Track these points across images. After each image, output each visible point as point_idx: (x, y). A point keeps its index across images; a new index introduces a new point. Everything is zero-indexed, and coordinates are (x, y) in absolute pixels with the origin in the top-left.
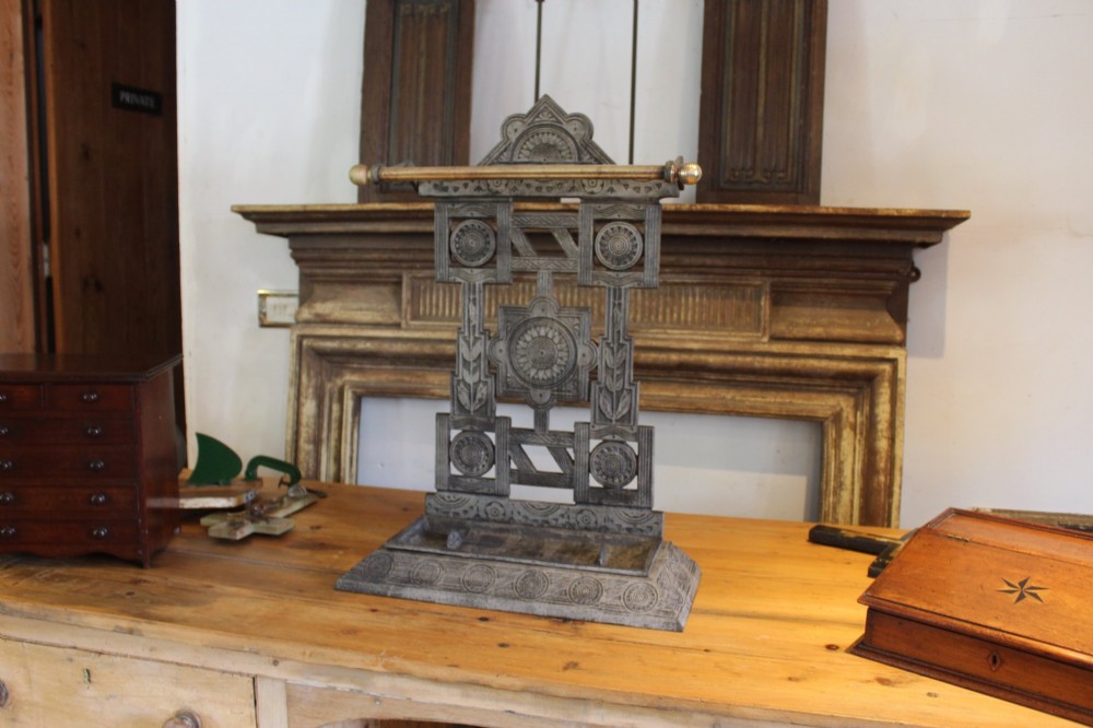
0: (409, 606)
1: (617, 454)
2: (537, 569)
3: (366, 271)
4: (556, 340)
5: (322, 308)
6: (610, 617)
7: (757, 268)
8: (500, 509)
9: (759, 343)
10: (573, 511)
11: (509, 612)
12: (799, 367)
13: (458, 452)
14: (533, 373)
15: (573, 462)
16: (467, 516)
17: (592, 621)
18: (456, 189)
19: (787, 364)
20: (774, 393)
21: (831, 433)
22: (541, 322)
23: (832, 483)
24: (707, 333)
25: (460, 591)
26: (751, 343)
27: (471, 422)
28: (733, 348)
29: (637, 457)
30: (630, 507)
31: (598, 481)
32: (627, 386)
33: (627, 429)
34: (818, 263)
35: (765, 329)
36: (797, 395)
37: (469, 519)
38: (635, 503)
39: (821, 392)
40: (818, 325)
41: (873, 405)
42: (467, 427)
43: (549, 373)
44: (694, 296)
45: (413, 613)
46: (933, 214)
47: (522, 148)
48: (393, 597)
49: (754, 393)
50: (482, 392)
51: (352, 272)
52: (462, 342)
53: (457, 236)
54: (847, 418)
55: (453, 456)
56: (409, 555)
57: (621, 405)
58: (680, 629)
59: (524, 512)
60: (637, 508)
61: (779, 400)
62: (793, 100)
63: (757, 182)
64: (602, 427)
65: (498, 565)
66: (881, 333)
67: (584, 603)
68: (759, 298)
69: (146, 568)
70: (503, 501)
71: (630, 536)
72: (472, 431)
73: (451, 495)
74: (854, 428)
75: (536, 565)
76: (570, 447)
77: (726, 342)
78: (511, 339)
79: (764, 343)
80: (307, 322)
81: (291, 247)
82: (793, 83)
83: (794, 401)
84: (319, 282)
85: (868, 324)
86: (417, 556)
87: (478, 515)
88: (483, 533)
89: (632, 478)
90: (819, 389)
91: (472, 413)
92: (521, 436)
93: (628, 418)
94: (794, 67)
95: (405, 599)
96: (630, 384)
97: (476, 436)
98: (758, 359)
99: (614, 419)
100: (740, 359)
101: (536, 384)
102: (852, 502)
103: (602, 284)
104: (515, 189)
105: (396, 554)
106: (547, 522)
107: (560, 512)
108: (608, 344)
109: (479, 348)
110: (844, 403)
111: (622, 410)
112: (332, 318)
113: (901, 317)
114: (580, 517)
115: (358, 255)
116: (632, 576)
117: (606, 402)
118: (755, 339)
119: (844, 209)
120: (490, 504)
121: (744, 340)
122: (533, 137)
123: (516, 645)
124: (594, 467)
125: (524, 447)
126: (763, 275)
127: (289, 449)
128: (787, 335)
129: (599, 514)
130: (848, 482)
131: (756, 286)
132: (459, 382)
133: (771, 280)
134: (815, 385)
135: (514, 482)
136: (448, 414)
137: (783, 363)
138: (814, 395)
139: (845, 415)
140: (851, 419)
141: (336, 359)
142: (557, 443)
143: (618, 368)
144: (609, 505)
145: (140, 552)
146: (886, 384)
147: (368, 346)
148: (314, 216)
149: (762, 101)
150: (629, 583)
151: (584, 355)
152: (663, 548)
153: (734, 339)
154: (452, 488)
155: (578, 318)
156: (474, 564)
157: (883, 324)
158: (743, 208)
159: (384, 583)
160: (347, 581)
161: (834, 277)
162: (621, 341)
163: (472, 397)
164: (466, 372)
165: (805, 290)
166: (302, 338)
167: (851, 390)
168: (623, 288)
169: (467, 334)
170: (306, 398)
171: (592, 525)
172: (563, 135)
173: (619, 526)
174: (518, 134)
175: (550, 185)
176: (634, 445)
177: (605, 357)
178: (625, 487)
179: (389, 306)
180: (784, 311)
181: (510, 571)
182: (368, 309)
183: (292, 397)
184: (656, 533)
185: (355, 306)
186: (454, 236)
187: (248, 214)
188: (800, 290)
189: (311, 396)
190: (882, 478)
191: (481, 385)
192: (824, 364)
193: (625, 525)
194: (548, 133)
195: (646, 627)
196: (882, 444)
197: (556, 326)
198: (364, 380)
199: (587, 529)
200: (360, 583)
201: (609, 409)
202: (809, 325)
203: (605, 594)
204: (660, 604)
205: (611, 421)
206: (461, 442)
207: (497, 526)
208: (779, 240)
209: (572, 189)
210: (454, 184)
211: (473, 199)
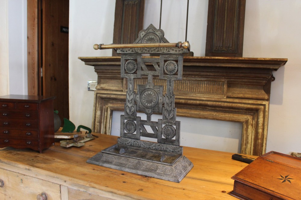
0: (104, 169)
1: (170, 129)
2: (141, 161)
3: (114, 76)
4: (153, 95)
5: (103, 86)
6: (159, 177)
7: (223, 76)
8: (137, 143)
9: (223, 98)
10: (157, 145)
11: (131, 173)
12: (235, 106)
13: (126, 126)
14: (146, 104)
15: (157, 130)
16: (128, 145)
17: (154, 177)
19: (231, 105)
20: (228, 114)
21: (245, 127)
22: (149, 90)
23: (245, 142)
24: (208, 95)
25: (119, 166)
26: (221, 99)
27: (130, 118)
28: (215, 100)
29: (175, 130)
30: (173, 145)
31: (164, 136)
32: (172, 109)
33: (173, 122)
34: (241, 75)
35: (225, 94)
36: (235, 114)
37: (129, 145)
38: (174, 144)
39: (242, 114)
40: (241, 94)
41: (258, 119)
42: (129, 119)
43: (151, 104)
44: (204, 84)
45: (104, 171)
46: (275, 60)
47: (144, 39)
48: (101, 166)
49: (222, 113)
50: (133, 109)
51: (111, 76)
52: (127, 95)
53: (127, 64)
54: (250, 122)
55: (125, 128)
56: (107, 154)
57: (171, 114)
58: (178, 182)
59: (144, 145)
60: (175, 145)
61: (229, 116)
62: (235, 26)
63: (223, 50)
64: (165, 121)
65: (130, 159)
66: (261, 97)
67: (152, 172)
68: (223, 85)
69: (40, 153)
70: (138, 141)
71: (173, 153)
72: (130, 120)
73: (124, 138)
74: (252, 125)
75: (141, 160)
76: (157, 126)
77: (213, 98)
78: (141, 94)
79: (225, 99)
80: (99, 89)
81: (95, 69)
82: (235, 21)
83: (234, 116)
84: (102, 78)
85: (257, 94)
86: (109, 155)
87: (131, 145)
88: (132, 150)
89: (174, 137)
90: (241, 113)
91: (130, 115)
92: (143, 123)
93: (173, 118)
94: (235, 16)
95: (104, 167)
96: (174, 108)
97: (131, 122)
98: (223, 103)
99: (169, 118)
100: (217, 103)
101: (147, 107)
102: (251, 148)
103: (166, 79)
104: (142, 51)
105: (104, 154)
106: (150, 148)
107: (153, 145)
108: (167, 96)
109: (132, 97)
110: (249, 118)
111: (171, 116)
112: (105, 88)
113: (268, 92)
114: (159, 147)
115: (112, 71)
116: (167, 165)
117: (167, 113)
118: (222, 97)
119: (247, 58)
120: (134, 142)
121: (219, 97)
122: (147, 36)
123: (128, 182)
124: (163, 132)
125: (144, 126)
126: (225, 78)
127: (93, 124)
128: (232, 96)
129: (164, 146)
130: (250, 141)
131: (223, 81)
132: (127, 106)
133: (227, 80)
134: (240, 112)
135: (141, 136)
136: (124, 115)
137: (230, 105)
138: (240, 115)
139: (249, 121)
140: (251, 123)
141: (106, 100)
142: (153, 125)
143: (170, 104)
144: (167, 144)
145: (39, 149)
146: (262, 112)
147: (114, 96)
148: (99, 60)
149: (225, 27)
150: (166, 167)
151: (161, 99)
152: (181, 157)
153: (216, 97)
154: (124, 136)
155: (159, 89)
156: (124, 158)
157: (262, 94)
158: (217, 58)
159: (99, 162)
160: (90, 161)
161: (246, 79)
162: (171, 96)
163: (130, 110)
164: (128, 104)
165: (238, 83)
166: (97, 94)
167: (251, 114)
168: (172, 80)
169: (129, 93)
170: (98, 110)
171: (162, 149)
172: (156, 35)
173: (170, 150)
174: (143, 35)
175: (152, 50)
176: (175, 127)
177: (167, 100)
178: (172, 139)
179: (120, 85)
180: (231, 89)
181: (133, 161)
182: (114, 86)
183: (94, 110)
184: (180, 153)
185: (111, 85)
186: (126, 65)
187: (83, 60)
188: (236, 83)
189: (99, 110)
190: (260, 141)
191: (132, 107)
192: (243, 105)
193: (171, 150)
194: (152, 35)
195: (169, 181)
196: (260, 131)
197: (153, 91)
198: (113, 106)
199: (161, 150)
200: (93, 161)
201: (167, 116)
202: (239, 94)
203: (158, 170)
204: (174, 174)
205: (168, 119)
206: (127, 123)
207: (136, 148)
208: (229, 67)
209: (158, 51)
210: (126, 50)
211: (131, 54)
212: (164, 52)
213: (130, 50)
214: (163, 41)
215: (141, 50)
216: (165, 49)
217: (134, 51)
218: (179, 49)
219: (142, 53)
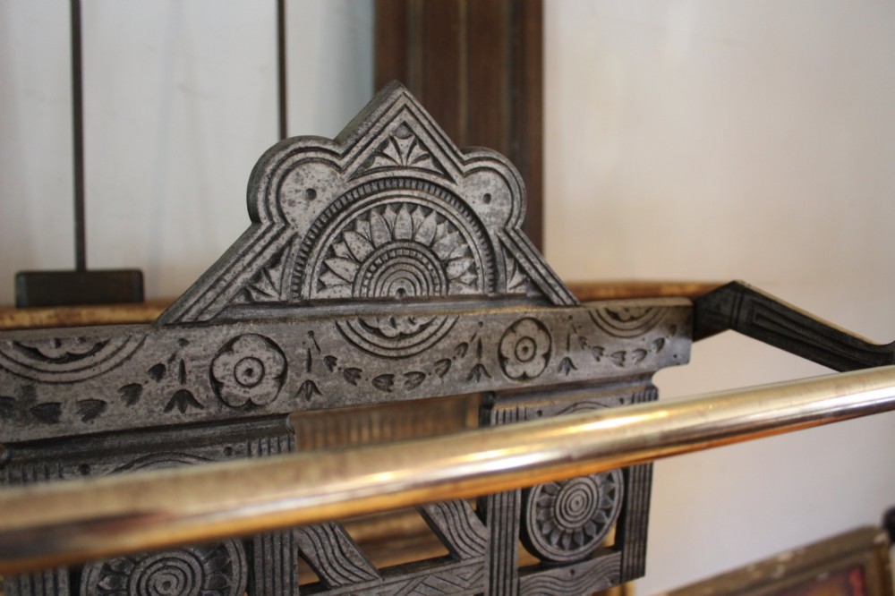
18: (93, 409)
47: (332, 254)
104: (310, 388)
122: (367, 217)
172: (454, 212)
174: (318, 207)
194: (412, 208)
209: (477, 371)
210: (83, 393)
211: (159, 438)
212: (525, 377)
213: (152, 387)
214: (522, 270)
215: (296, 378)
216: (540, 352)
217: (202, 393)
218: (640, 343)
219: (301, 405)
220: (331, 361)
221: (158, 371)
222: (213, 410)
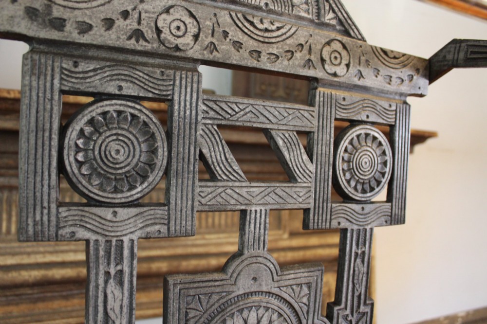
18: (84, 28)
22: (251, 301)
26: (276, 241)
35: (285, 227)
53: (82, 132)
79: (285, 240)
98: (282, 254)
103: (343, 224)
108: (345, 318)
118: (277, 237)
155: (308, 284)
162: (361, 309)
168: (369, 227)
186: (72, 134)
197: (275, 303)
209: (309, 63)
210: (79, 16)
211: (121, 57)
212: (335, 75)
213: (120, 23)
214: (334, 11)
215: (205, 39)
216: (344, 62)
217: (150, 34)
218: (399, 73)
219: (207, 56)
220: (226, 34)
221: (125, 15)
222: (155, 45)
